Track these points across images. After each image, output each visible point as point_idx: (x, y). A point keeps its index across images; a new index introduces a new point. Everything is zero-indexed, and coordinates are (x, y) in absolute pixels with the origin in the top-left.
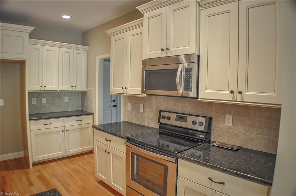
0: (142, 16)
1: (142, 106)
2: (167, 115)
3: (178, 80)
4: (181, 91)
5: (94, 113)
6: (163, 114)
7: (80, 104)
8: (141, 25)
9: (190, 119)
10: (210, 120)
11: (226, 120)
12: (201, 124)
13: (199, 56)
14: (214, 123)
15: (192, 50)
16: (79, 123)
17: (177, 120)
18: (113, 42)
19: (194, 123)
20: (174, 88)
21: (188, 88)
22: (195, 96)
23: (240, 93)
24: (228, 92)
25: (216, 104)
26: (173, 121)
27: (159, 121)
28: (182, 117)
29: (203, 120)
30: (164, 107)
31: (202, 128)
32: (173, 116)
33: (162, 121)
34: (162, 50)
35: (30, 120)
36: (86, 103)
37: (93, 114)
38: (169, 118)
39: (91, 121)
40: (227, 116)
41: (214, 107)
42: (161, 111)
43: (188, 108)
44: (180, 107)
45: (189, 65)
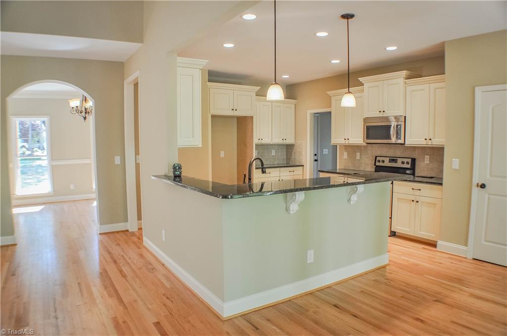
0: (363, 85)
1: (358, 154)
2: (381, 159)
3: (391, 133)
4: (393, 140)
5: (304, 164)
6: (378, 158)
7: (285, 157)
8: (363, 91)
9: (400, 160)
10: (414, 160)
11: (426, 159)
12: (408, 163)
13: (405, 117)
14: (417, 163)
15: (400, 112)
16: (292, 173)
17: (390, 162)
18: (334, 101)
19: (403, 163)
20: (389, 137)
21: (398, 137)
22: (403, 143)
23: (430, 139)
24: (424, 139)
25: (419, 147)
26: (387, 163)
27: (375, 165)
28: (393, 160)
29: (410, 160)
30: (378, 154)
31: (409, 166)
32: (386, 160)
33: (378, 164)
34: (380, 112)
35: (256, 168)
36: (293, 155)
37: (303, 166)
38: (383, 161)
39: (301, 173)
40: (426, 156)
41: (417, 152)
42: (376, 157)
43: (397, 153)
44: (391, 153)
45: (397, 123)
